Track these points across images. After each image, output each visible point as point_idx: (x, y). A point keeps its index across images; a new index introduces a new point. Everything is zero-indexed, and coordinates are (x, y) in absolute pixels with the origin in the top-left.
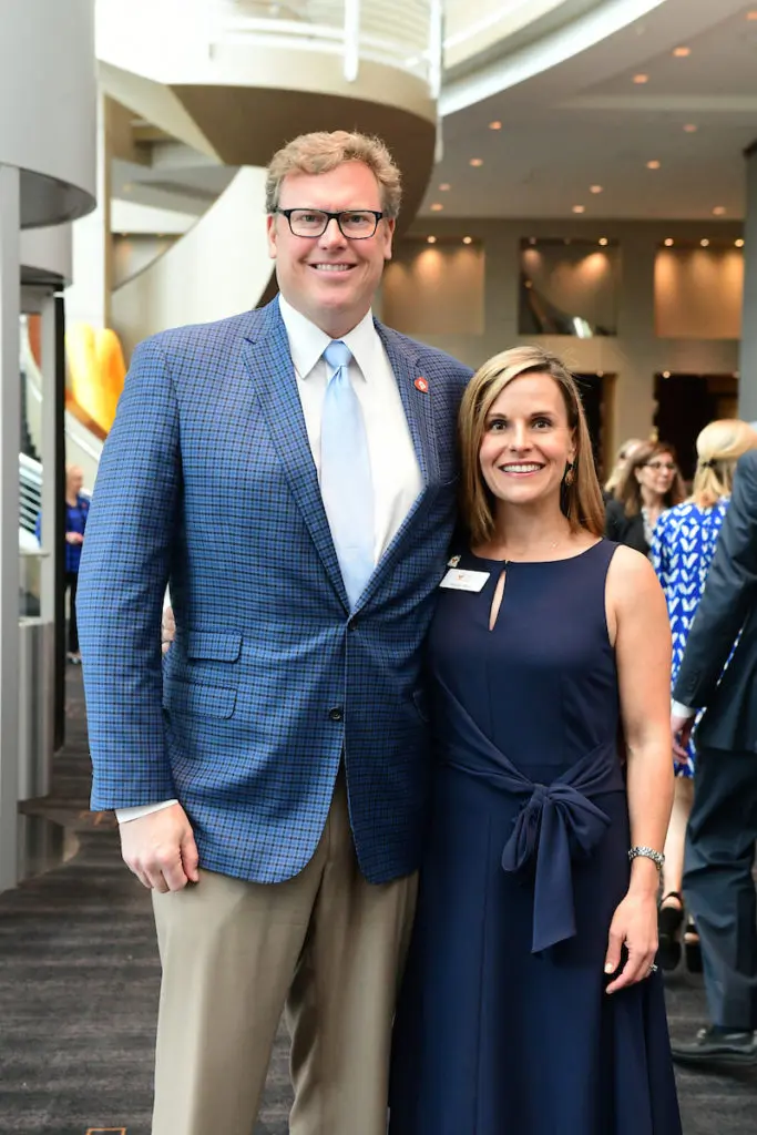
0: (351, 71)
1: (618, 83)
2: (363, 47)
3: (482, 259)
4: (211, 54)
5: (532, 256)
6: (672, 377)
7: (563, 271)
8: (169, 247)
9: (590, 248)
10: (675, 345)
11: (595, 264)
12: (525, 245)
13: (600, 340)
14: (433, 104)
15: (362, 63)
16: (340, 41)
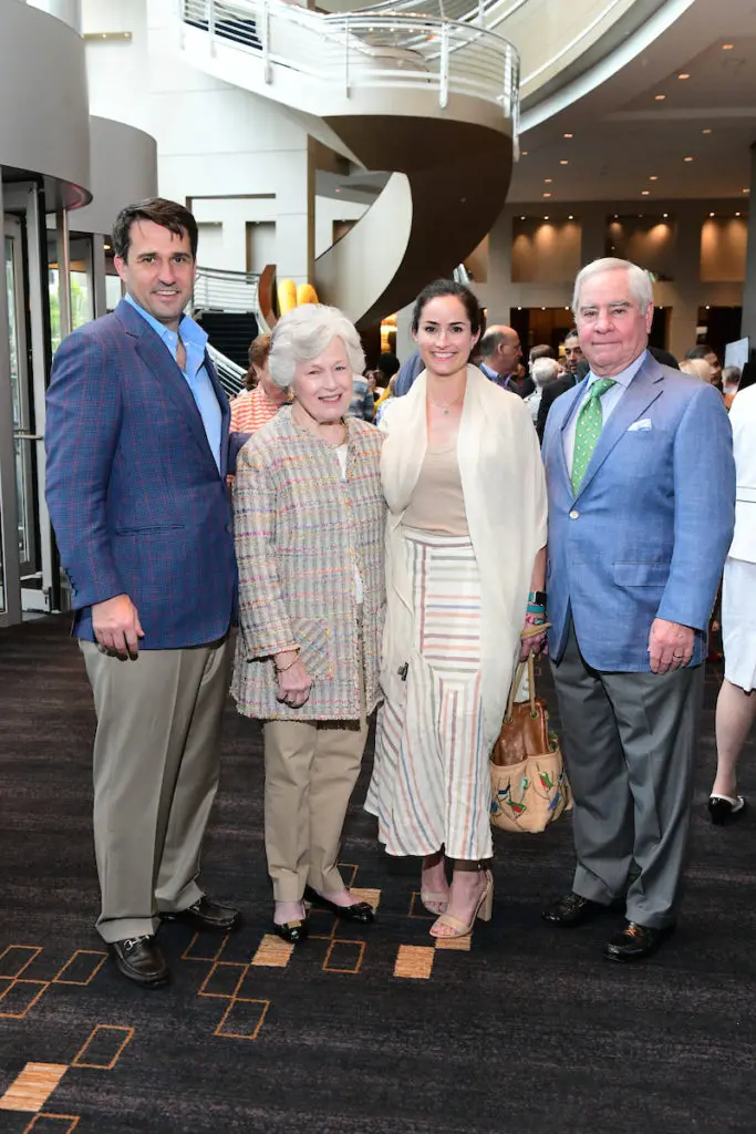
0: (443, 100)
1: (644, 100)
2: (451, 84)
3: (580, 230)
4: (349, 95)
5: (616, 226)
6: (712, 309)
7: (638, 237)
8: (350, 229)
9: (656, 220)
10: (712, 287)
11: (660, 231)
12: (611, 220)
13: (662, 283)
14: (509, 122)
15: (450, 95)
16: (438, 81)
